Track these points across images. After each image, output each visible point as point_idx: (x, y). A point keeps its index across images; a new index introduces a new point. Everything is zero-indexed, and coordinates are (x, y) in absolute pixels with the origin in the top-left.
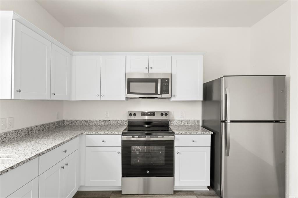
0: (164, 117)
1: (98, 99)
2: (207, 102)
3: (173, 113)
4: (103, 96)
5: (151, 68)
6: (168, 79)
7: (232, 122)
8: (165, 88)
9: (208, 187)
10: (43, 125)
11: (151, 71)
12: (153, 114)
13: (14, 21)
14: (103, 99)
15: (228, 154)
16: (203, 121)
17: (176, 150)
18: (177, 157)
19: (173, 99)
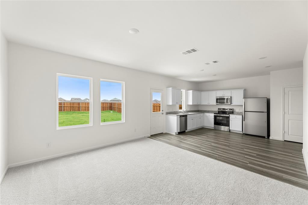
1: (208, 104)
5: (224, 95)
6: (229, 98)
8: (228, 101)
19: (232, 104)
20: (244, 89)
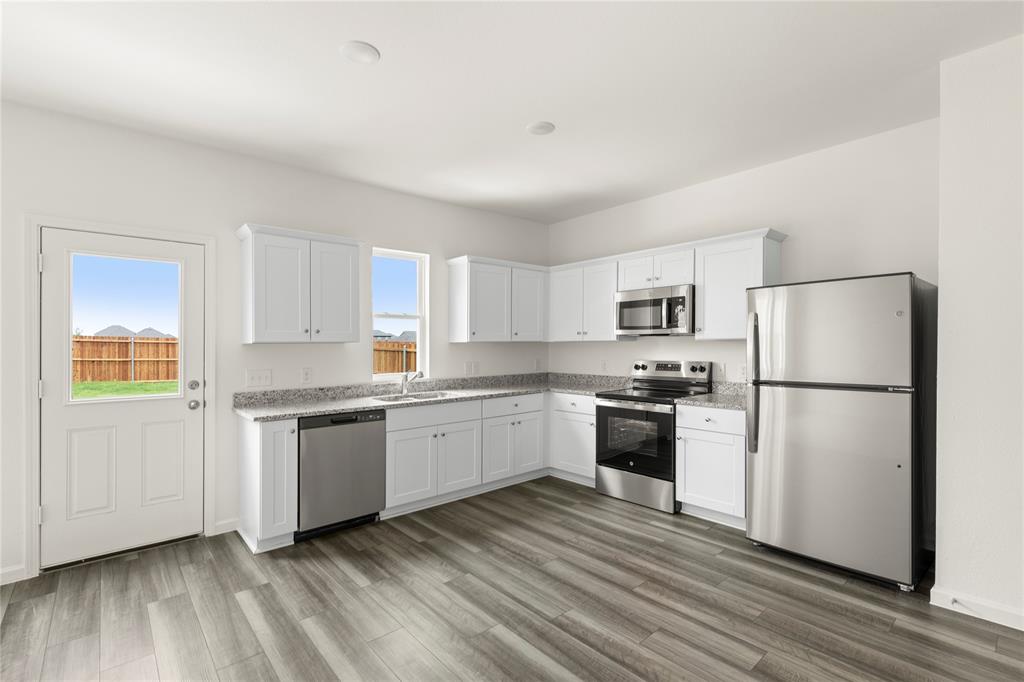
1: (579, 338)
3: (722, 367)
4: (585, 333)
5: (657, 279)
6: (684, 299)
10: (514, 376)
11: (657, 284)
12: (676, 367)
14: (586, 338)
19: (698, 336)
20: (767, 229)
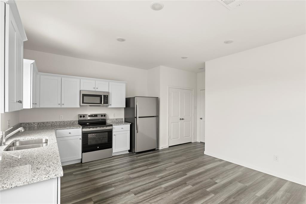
0: (103, 118)
1: (59, 106)
2: (128, 108)
3: (108, 115)
4: (63, 104)
5: (97, 88)
6: (108, 96)
7: (139, 117)
8: (106, 101)
9: (129, 150)
11: (97, 90)
12: (96, 116)
13: (32, 65)
14: (63, 106)
15: (137, 132)
16: (125, 119)
17: (114, 133)
18: (114, 137)
19: (110, 106)
20: (126, 82)
